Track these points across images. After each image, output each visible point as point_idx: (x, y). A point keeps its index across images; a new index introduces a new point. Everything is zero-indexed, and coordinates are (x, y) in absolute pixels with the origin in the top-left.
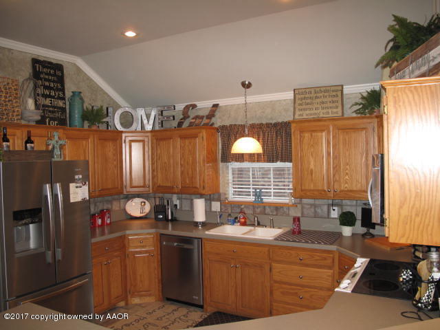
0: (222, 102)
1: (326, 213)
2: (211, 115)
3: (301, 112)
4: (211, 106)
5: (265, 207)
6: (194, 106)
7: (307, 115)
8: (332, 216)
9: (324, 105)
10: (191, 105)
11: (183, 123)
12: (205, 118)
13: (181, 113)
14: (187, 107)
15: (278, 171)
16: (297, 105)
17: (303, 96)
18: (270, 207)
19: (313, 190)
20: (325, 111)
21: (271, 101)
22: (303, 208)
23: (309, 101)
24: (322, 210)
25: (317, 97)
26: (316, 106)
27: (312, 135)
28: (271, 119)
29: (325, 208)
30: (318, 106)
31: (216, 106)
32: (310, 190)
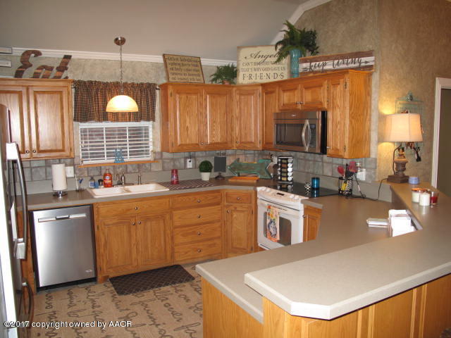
0: (76, 55)
1: (183, 165)
2: (63, 68)
3: (174, 76)
4: (62, 56)
5: (126, 166)
6: (38, 54)
7: (179, 79)
8: (188, 167)
9: (190, 73)
10: (33, 52)
11: (23, 72)
12: (55, 70)
13: (19, 59)
14: (27, 53)
15: (133, 130)
16: (169, 68)
17: (172, 62)
18: (132, 165)
19: (189, 145)
20: (191, 77)
21: (132, 62)
22: (163, 163)
23: (178, 67)
24: (180, 163)
25: (183, 65)
26: (183, 72)
27: (187, 97)
28: (132, 79)
29: (182, 161)
30: (186, 72)
31: (68, 57)
32: (186, 145)
